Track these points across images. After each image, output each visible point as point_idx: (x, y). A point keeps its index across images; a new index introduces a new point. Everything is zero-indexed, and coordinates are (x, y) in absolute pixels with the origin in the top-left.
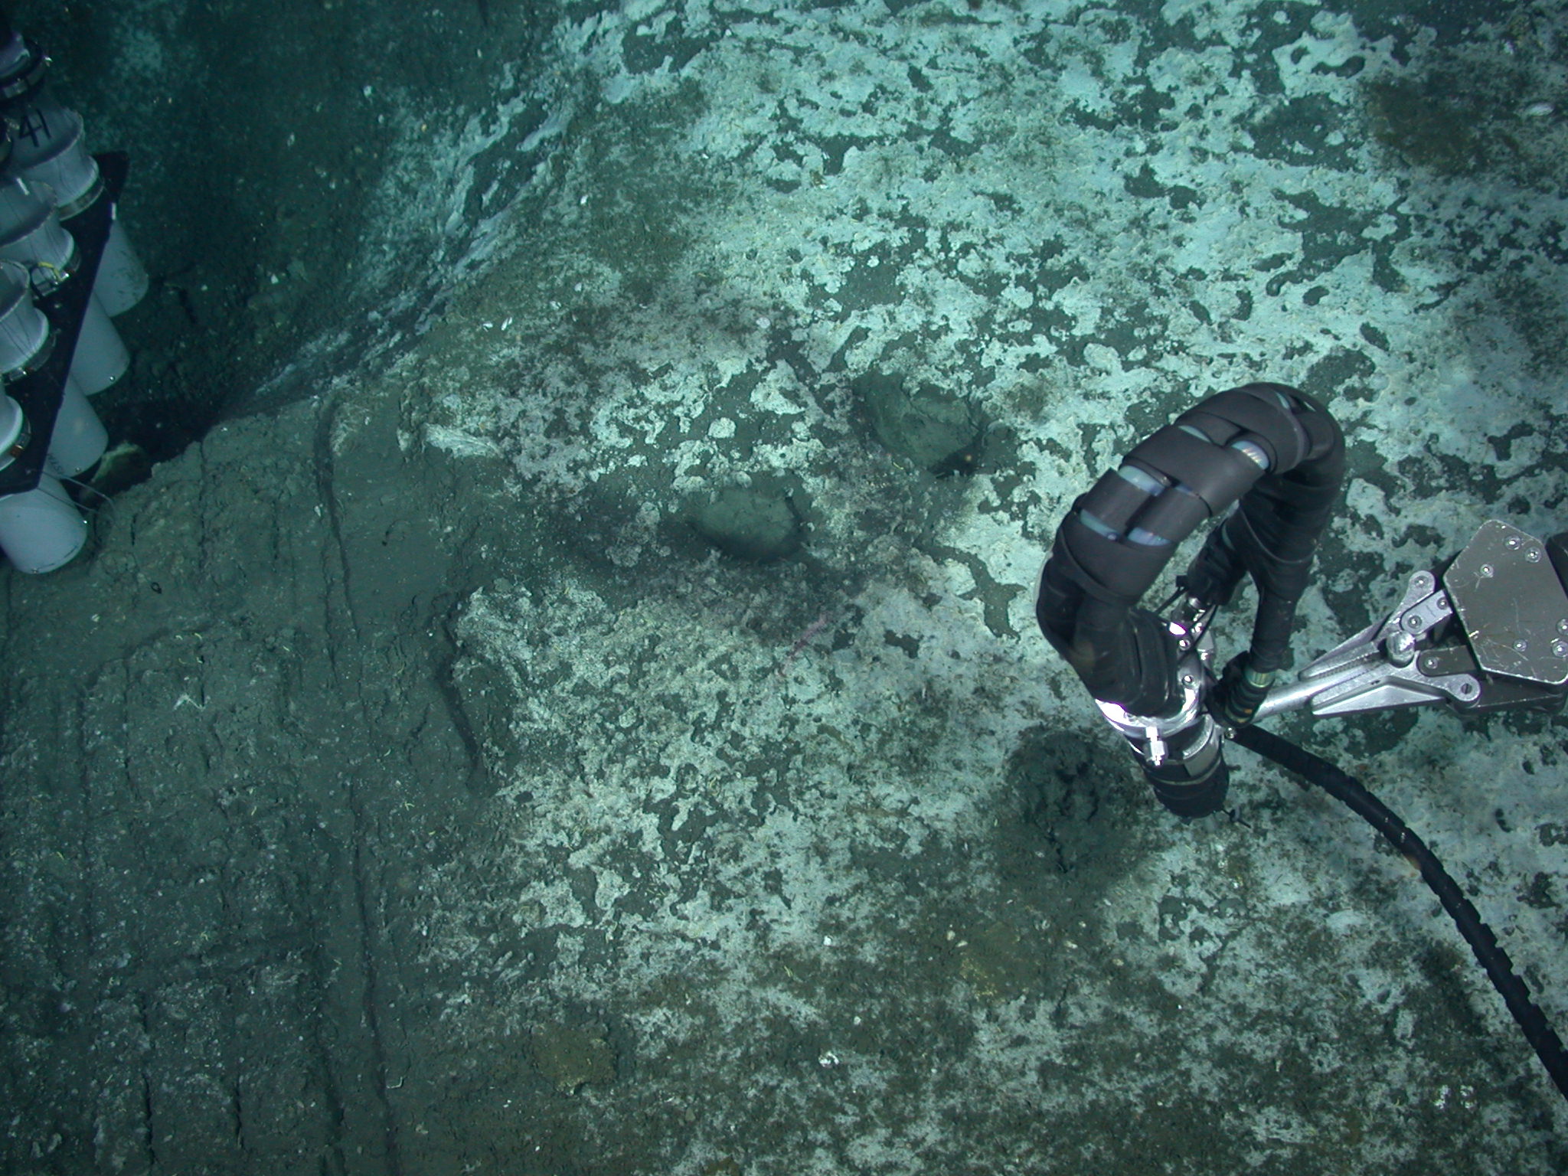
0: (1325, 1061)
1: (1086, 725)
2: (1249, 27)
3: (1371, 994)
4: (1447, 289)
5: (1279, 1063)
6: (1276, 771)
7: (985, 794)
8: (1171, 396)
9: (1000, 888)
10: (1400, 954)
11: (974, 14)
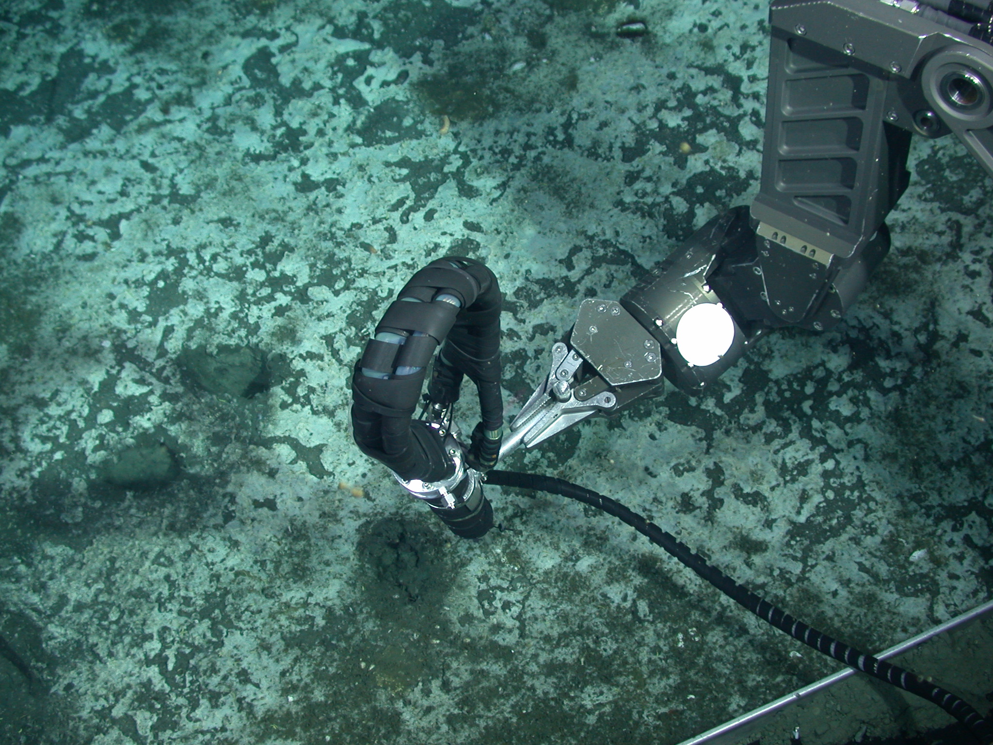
0: (607, 648)
1: (393, 510)
2: (335, 73)
3: (617, 599)
4: (503, 186)
5: (582, 660)
6: (513, 494)
7: (350, 574)
8: (368, 302)
9: (380, 625)
10: (625, 570)
11: (167, 118)
